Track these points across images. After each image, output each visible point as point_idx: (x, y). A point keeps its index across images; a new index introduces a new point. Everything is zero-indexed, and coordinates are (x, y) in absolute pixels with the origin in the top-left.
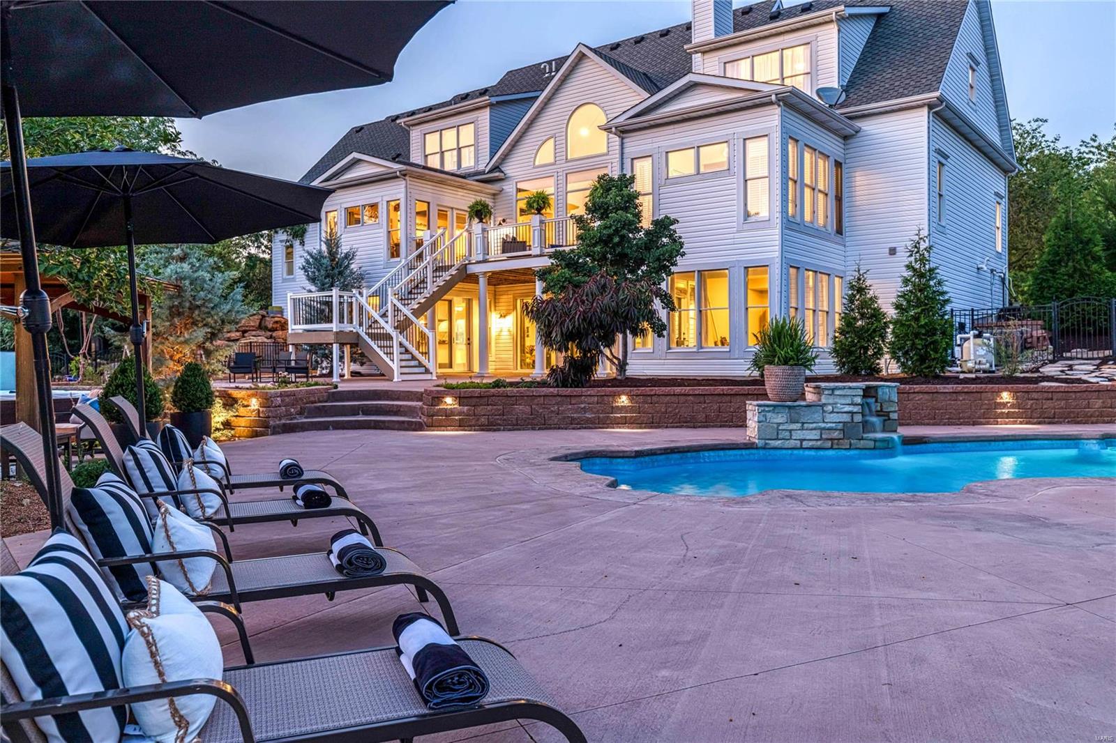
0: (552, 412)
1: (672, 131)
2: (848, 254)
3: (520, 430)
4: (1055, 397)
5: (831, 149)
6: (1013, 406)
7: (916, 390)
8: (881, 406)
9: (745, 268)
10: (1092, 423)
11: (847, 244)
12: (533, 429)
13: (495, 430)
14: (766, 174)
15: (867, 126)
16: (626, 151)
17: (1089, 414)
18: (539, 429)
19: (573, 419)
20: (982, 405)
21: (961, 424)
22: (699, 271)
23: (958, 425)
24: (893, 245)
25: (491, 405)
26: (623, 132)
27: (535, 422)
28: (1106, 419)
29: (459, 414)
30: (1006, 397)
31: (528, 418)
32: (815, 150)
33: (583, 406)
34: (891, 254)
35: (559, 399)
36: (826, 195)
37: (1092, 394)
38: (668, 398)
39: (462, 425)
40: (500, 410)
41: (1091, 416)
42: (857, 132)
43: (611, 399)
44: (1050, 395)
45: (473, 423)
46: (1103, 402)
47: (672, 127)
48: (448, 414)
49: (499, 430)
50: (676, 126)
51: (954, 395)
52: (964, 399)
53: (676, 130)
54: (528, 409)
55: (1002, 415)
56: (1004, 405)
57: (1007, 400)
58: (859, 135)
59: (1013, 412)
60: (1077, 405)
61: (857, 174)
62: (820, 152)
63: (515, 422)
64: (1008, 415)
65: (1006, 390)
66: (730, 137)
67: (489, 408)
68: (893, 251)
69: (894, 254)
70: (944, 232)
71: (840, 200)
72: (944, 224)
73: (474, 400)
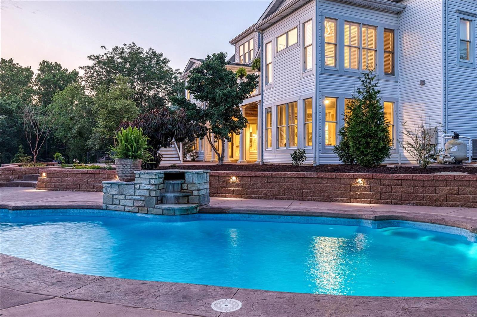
0: (84, 182)
1: (278, 26)
2: (400, 87)
4: (404, 183)
5: (386, 23)
6: (365, 189)
7: (289, 176)
8: (187, 186)
9: (304, 100)
10: (437, 206)
11: (399, 81)
12: (73, 191)
13: (56, 190)
14: (311, 44)
16: (264, 40)
17: (434, 198)
18: (76, 191)
19: (94, 186)
20: (340, 187)
21: (321, 201)
22: (287, 103)
23: (318, 201)
24: (422, 79)
27: (75, 187)
28: (450, 203)
29: (46, 181)
30: (360, 182)
31: (72, 185)
32: (360, 24)
33: (100, 179)
34: (422, 85)
35: (89, 175)
36: (376, 51)
37: (439, 182)
39: (46, 187)
40: (59, 180)
41: (436, 200)
42: (404, 8)
44: (400, 182)
45: (49, 186)
46: (450, 190)
47: (278, 23)
48: (43, 181)
49: (57, 190)
50: (280, 22)
51: (319, 180)
52: (327, 183)
53: (280, 25)
54: (72, 180)
55: (355, 196)
56: (358, 188)
57: (362, 185)
58: (406, 9)
59: (365, 194)
60: (423, 191)
61: (405, 35)
62: (363, 24)
63: (65, 187)
64: (360, 196)
65: (360, 177)
66: (298, 23)
67: (56, 179)
68: (423, 83)
69: (424, 85)
70: (471, 66)
71: (393, 53)
72: (471, 61)
73: (52, 175)
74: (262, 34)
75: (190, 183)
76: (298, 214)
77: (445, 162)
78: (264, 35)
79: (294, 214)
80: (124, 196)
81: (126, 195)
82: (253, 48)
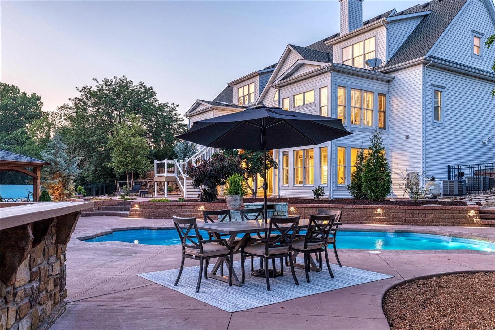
0: (173, 212)
1: (295, 86)
2: (389, 139)
3: (159, 218)
4: (407, 212)
5: (379, 89)
6: (382, 215)
7: (332, 207)
8: (277, 213)
9: (319, 148)
10: (426, 225)
11: (389, 134)
12: (164, 218)
13: (150, 218)
14: (327, 104)
15: (399, 75)
16: (281, 95)
17: (425, 221)
18: (167, 218)
19: (181, 215)
20: (366, 214)
21: (354, 223)
22: (304, 149)
23: (352, 223)
24: (407, 134)
25: (150, 208)
26: (280, 87)
27: (166, 215)
28: (435, 224)
29: (139, 211)
30: (379, 211)
31: (163, 214)
32: (362, 90)
33: (186, 210)
35: (177, 207)
36: (373, 111)
37: (428, 211)
38: (220, 207)
39: (139, 216)
40: (153, 210)
41: (426, 222)
42: (393, 78)
43: (197, 207)
44: (404, 211)
45: (143, 215)
46: (434, 215)
47: (295, 84)
48: (136, 211)
49: (151, 218)
50: (297, 83)
51: (352, 209)
52: (357, 212)
53: (297, 85)
54: (163, 210)
55: (376, 220)
56: (378, 215)
57: (380, 213)
58: (395, 79)
59: (382, 219)
60: (419, 216)
61: (393, 99)
62: (364, 90)
63: (158, 215)
64: (379, 220)
65: (379, 208)
66: (315, 87)
67: (149, 209)
68: (407, 137)
69: (408, 138)
70: (441, 126)
71: (385, 112)
72: (442, 122)
73: (144, 206)
74: (280, 90)
75: (279, 211)
76: (348, 230)
77: (426, 198)
78: (281, 91)
79: (346, 230)
80: (235, 220)
81: (236, 219)
82: (253, 92)
